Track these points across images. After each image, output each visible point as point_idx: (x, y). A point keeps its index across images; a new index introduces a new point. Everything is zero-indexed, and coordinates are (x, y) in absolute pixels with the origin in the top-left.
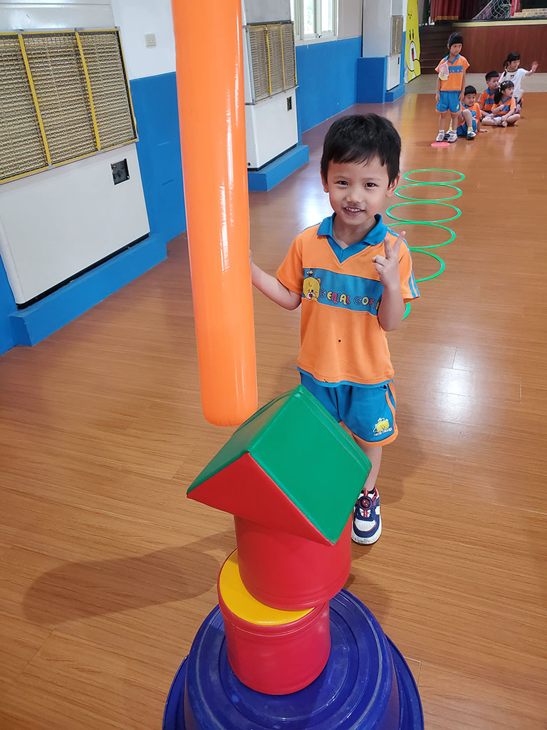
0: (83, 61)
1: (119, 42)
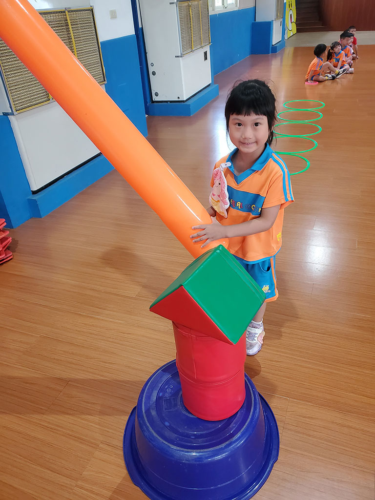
0: (71, 29)
1: (93, 16)
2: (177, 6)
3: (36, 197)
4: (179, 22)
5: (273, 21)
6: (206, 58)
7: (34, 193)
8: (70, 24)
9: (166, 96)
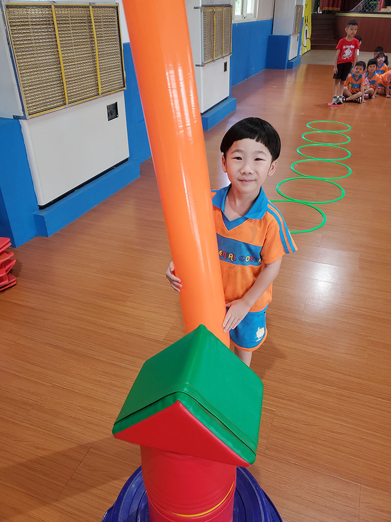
0: (94, 27)
1: (118, 15)
2: (201, 11)
4: (203, 28)
5: (290, 35)
6: (225, 70)
7: (42, 208)
8: (93, 21)
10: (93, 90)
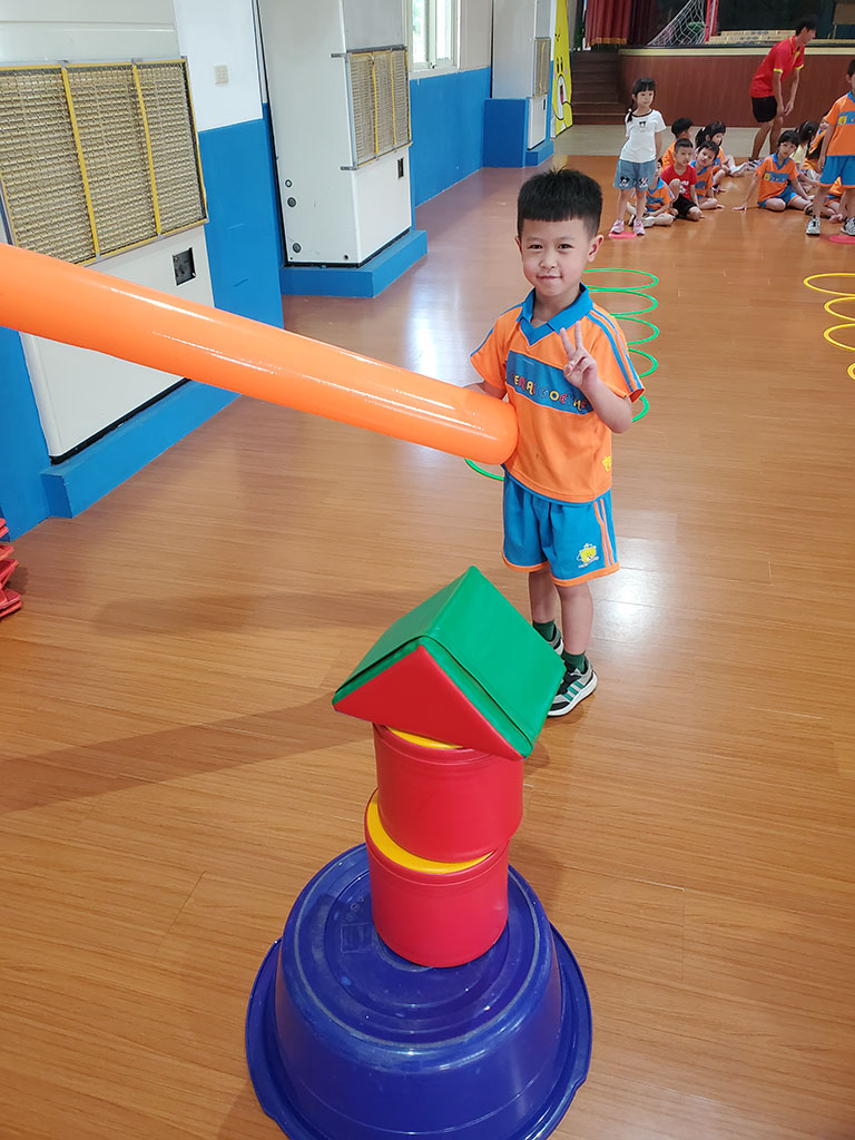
0: (142, 105)
1: (186, 79)
2: (346, 62)
3: (60, 471)
4: (351, 95)
5: (528, 98)
6: (401, 174)
7: (56, 461)
8: (140, 93)
9: (318, 254)
10: (145, 226)
